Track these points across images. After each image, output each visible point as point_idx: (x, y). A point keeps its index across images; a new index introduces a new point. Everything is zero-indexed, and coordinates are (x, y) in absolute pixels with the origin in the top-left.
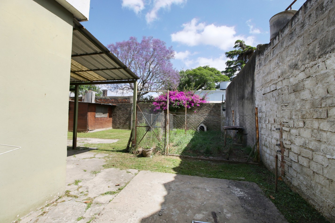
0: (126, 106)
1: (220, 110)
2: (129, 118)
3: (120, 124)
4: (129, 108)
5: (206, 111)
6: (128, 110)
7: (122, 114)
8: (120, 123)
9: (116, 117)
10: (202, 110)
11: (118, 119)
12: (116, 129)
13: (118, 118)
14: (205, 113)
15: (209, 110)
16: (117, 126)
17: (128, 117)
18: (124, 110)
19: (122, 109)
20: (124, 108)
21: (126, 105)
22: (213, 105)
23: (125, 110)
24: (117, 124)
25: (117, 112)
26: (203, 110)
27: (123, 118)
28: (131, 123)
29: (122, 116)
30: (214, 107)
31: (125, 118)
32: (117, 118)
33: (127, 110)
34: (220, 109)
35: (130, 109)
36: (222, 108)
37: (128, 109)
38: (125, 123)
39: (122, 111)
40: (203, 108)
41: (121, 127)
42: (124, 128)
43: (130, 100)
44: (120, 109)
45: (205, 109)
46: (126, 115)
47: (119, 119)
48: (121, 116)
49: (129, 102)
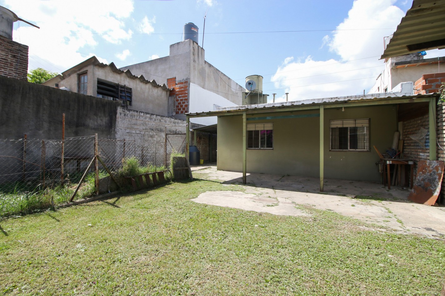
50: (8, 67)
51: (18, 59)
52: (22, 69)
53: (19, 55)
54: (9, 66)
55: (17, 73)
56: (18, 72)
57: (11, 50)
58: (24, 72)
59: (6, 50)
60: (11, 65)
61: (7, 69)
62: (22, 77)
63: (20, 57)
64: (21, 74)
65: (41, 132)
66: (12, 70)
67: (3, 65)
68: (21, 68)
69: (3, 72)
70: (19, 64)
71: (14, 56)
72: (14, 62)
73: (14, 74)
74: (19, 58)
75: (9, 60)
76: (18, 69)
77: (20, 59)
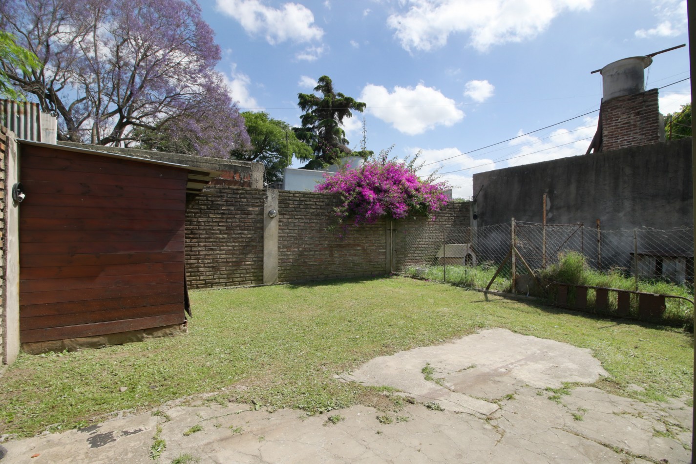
0: (240, 198)
1: (469, 218)
2: (254, 244)
3: (215, 269)
4: (253, 206)
5: (449, 219)
6: (249, 213)
7: (224, 228)
8: (217, 262)
9: (194, 240)
10: (442, 216)
11: (203, 248)
12: (197, 288)
13: (205, 246)
14: (447, 223)
15: (453, 218)
16: (202, 278)
17: (251, 240)
18: (234, 212)
19: (224, 208)
20: (232, 205)
21: (241, 194)
22: (458, 206)
23: (237, 214)
24: (202, 270)
25: (200, 220)
26: (443, 218)
27: (230, 244)
28: (262, 261)
29: (226, 236)
30: (460, 211)
31: (237, 244)
32: (199, 246)
33: (245, 214)
34: (468, 215)
35: (257, 209)
36: (471, 214)
37: (250, 209)
38: (238, 264)
39: (225, 216)
40: (444, 213)
41: (221, 280)
42: (234, 283)
43: (251, 175)
44: (214, 207)
45: (447, 215)
46: (240, 234)
47: (212, 249)
48: (221, 236)
49: (250, 185)
50: (631, 131)
51: (642, 114)
52: (649, 126)
53: (644, 108)
54: (632, 129)
55: (643, 134)
56: (644, 132)
57: (633, 108)
58: (653, 128)
59: (628, 111)
60: (635, 126)
61: (630, 134)
62: (651, 137)
63: (644, 110)
64: (649, 133)
65: (621, 214)
66: (637, 133)
67: (625, 131)
68: (647, 125)
69: (626, 140)
70: (645, 121)
71: (638, 113)
72: (638, 121)
73: (640, 137)
74: (643, 112)
75: (632, 121)
76: (643, 128)
77: (646, 113)
